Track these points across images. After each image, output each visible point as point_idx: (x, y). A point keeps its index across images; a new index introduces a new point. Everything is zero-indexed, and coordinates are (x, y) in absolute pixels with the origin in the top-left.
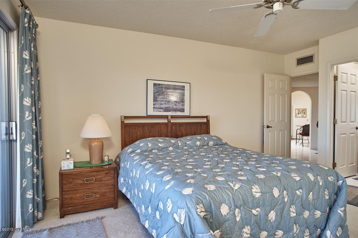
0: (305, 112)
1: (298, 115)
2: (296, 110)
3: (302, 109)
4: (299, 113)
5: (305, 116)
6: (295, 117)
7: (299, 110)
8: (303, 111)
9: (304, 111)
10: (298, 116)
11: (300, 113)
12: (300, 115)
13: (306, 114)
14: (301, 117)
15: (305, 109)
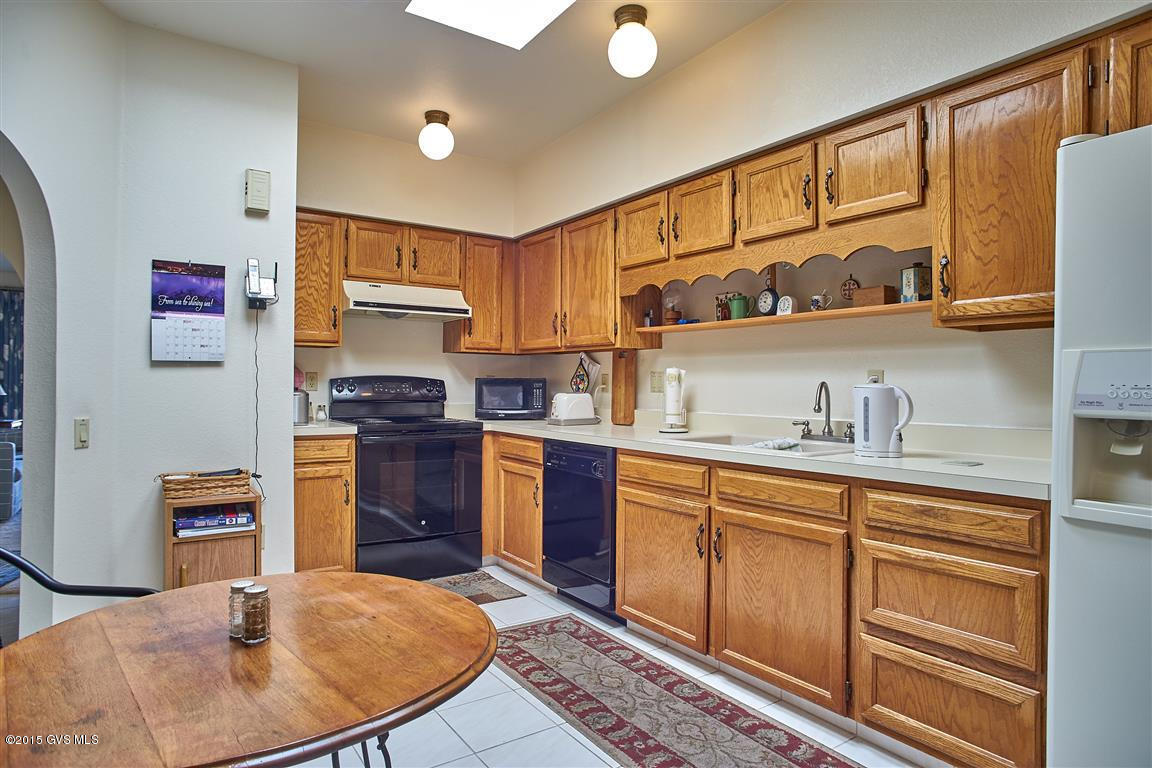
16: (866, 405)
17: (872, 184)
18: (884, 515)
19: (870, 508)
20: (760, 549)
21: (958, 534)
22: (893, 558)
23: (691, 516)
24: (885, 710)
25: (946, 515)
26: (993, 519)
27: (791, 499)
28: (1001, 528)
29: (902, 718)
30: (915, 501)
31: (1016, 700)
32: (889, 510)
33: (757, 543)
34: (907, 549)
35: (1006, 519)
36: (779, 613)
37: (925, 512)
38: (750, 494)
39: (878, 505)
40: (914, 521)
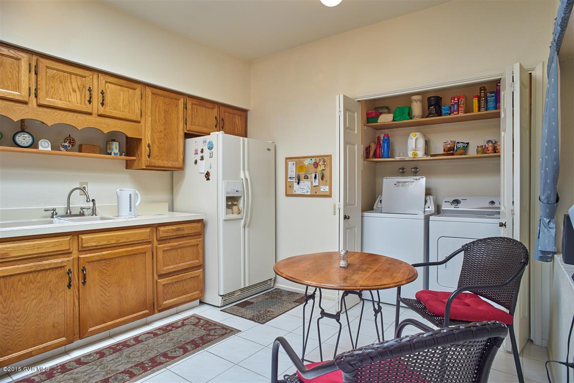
0: (327, 174)
1: (295, 185)
2: (290, 163)
3: (311, 157)
4: (302, 175)
5: (324, 189)
6: (287, 195)
7: (298, 160)
8: (316, 165)
9: (320, 168)
10: (297, 189)
11: (306, 177)
12: (305, 186)
13: (328, 181)
14: (309, 193)
15: (325, 158)
16: (130, 197)
17: (121, 106)
18: (165, 235)
19: (161, 233)
20: (109, 268)
21: (185, 234)
22: (170, 248)
23: (61, 267)
24: (167, 302)
25: (183, 229)
26: (194, 227)
27: (128, 239)
28: (196, 229)
29: (172, 300)
30: (174, 227)
31: (198, 274)
32: (167, 232)
33: (108, 265)
34: (173, 244)
35: (196, 226)
36: (122, 292)
37: (178, 230)
38: (105, 242)
39: (163, 232)
40: (175, 234)
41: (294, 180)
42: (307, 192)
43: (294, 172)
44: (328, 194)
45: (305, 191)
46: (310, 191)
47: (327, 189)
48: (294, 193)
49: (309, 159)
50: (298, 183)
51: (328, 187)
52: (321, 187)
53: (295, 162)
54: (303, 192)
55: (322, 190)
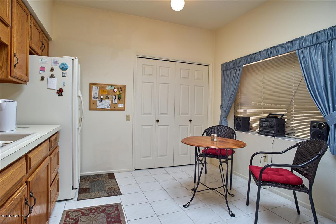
0: (122, 96)
1: (98, 102)
2: (94, 88)
3: (112, 85)
5: (121, 105)
6: (90, 109)
7: (101, 86)
9: (118, 93)
10: (99, 105)
11: (107, 98)
12: (107, 103)
13: (123, 101)
14: (109, 108)
15: (122, 87)
41: (97, 99)
42: (108, 107)
43: (98, 94)
44: (123, 109)
45: (106, 107)
46: (110, 106)
47: (122, 105)
48: (97, 108)
49: (110, 87)
50: (101, 101)
51: (123, 104)
52: (119, 104)
53: (98, 87)
54: (105, 107)
55: (119, 106)
